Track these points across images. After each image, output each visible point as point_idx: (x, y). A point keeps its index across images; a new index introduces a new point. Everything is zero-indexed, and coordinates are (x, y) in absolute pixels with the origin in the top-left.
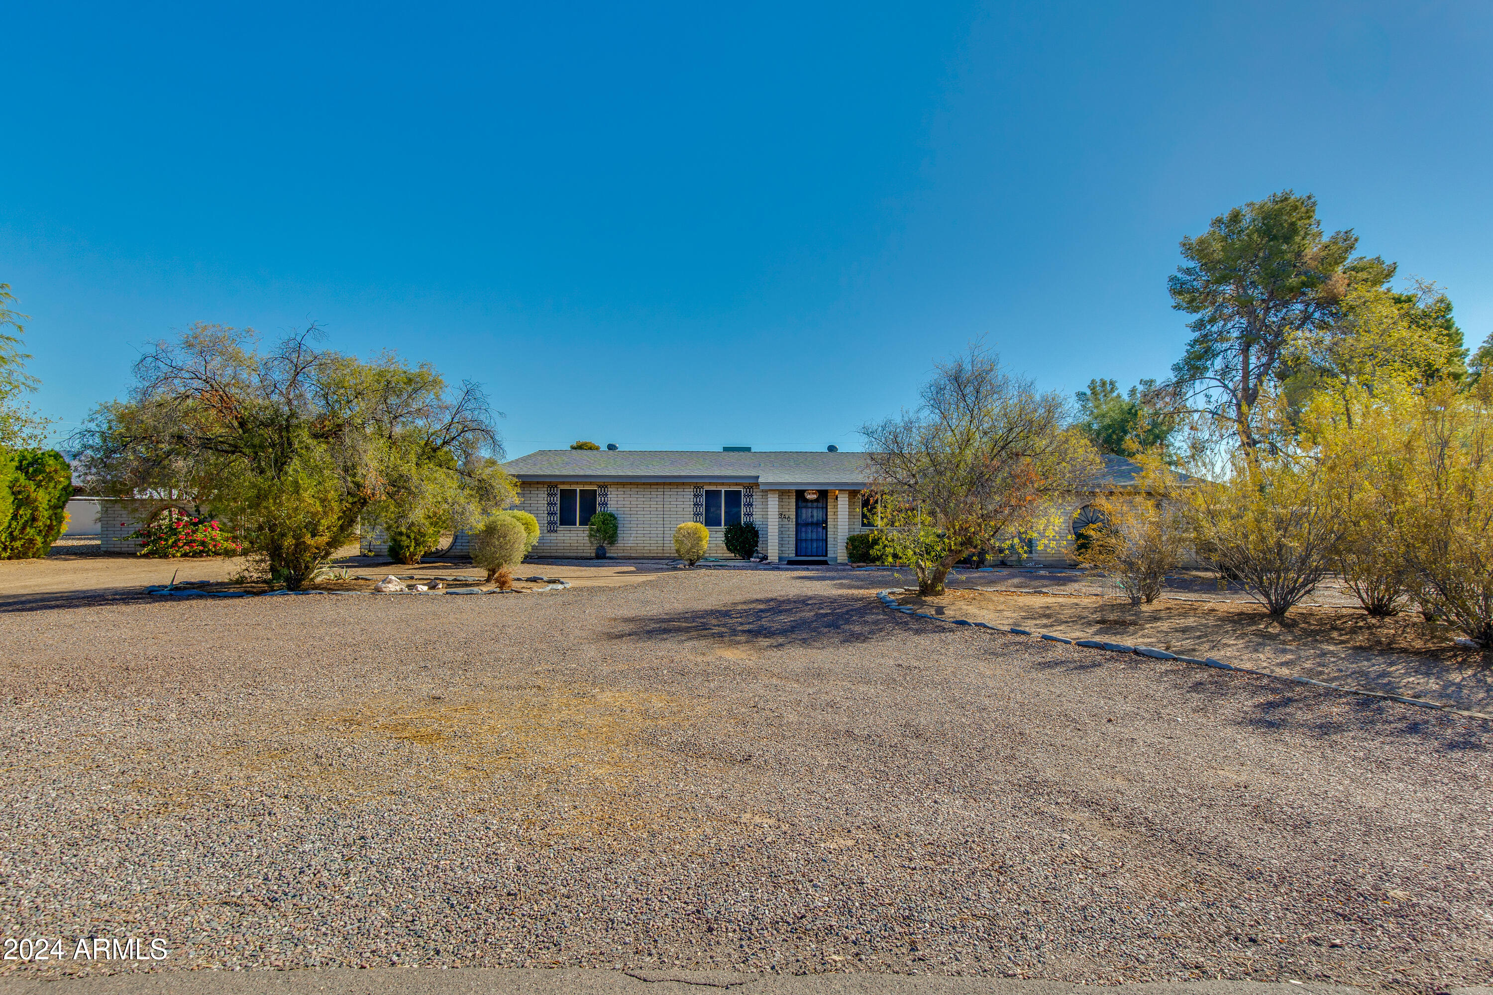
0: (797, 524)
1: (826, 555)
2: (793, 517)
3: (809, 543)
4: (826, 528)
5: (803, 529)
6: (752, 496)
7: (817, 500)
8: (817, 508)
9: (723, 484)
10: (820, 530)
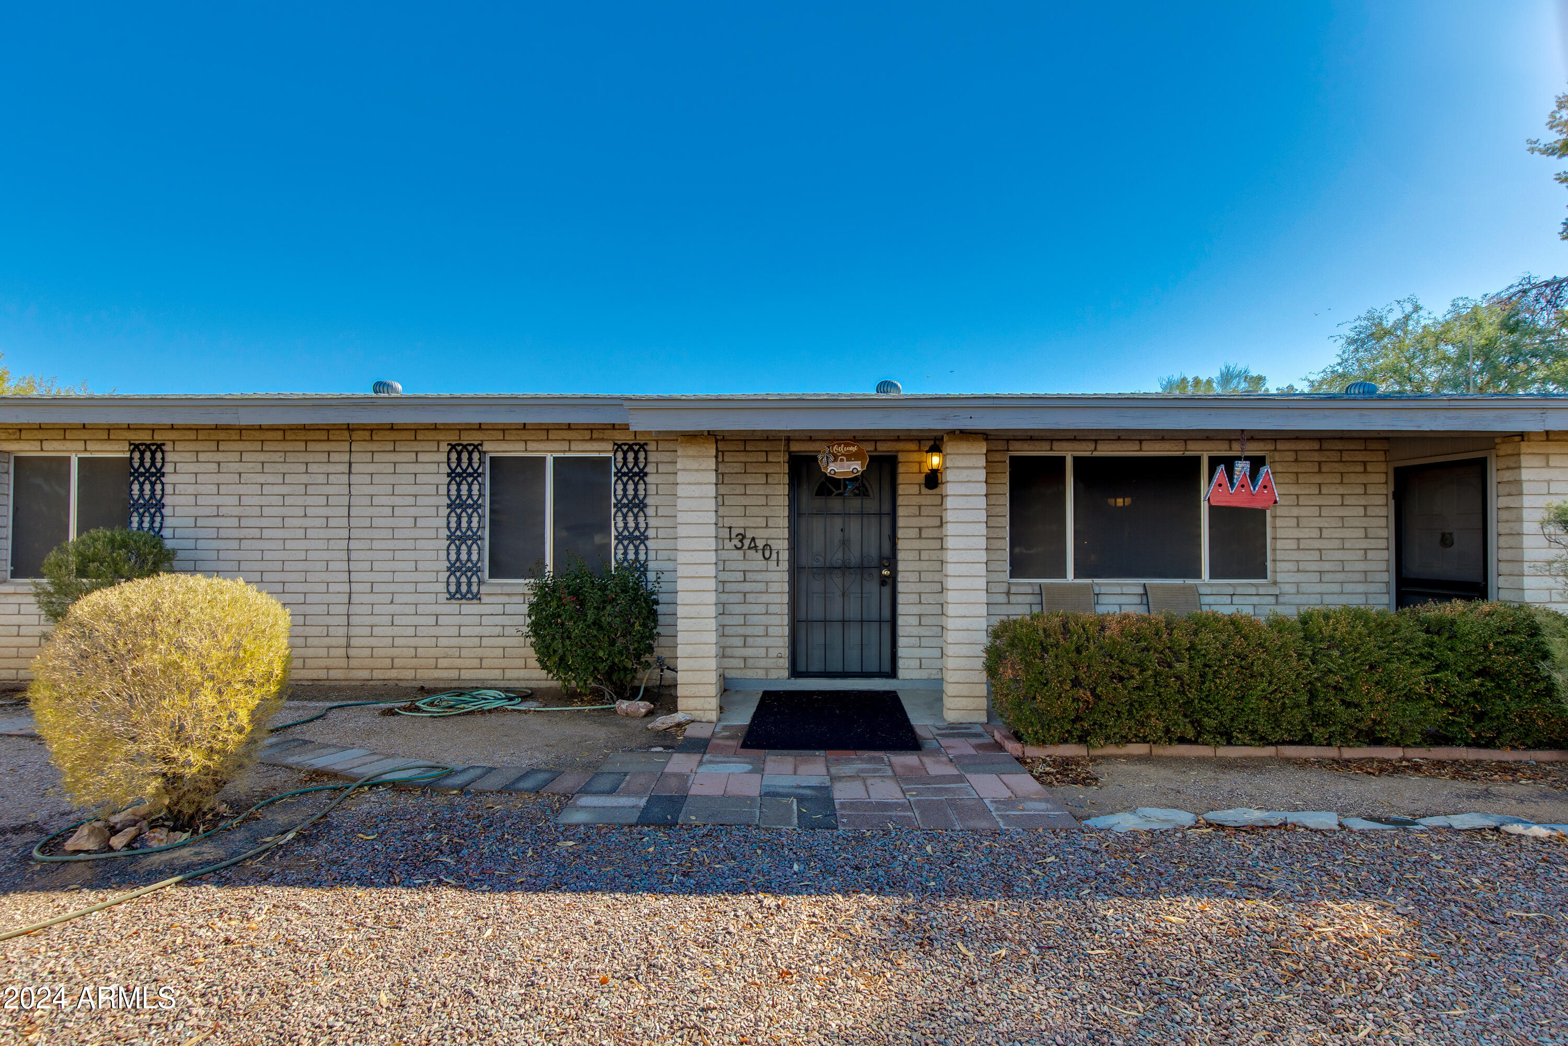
0: (795, 570)
1: (893, 673)
2: (782, 545)
3: (836, 630)
4: (891, 583)
5: (817, 585)
6: (643, 474)
7: (859, 485)
8: (862, 514)
9: (546, 431)
10: (873, 586)
